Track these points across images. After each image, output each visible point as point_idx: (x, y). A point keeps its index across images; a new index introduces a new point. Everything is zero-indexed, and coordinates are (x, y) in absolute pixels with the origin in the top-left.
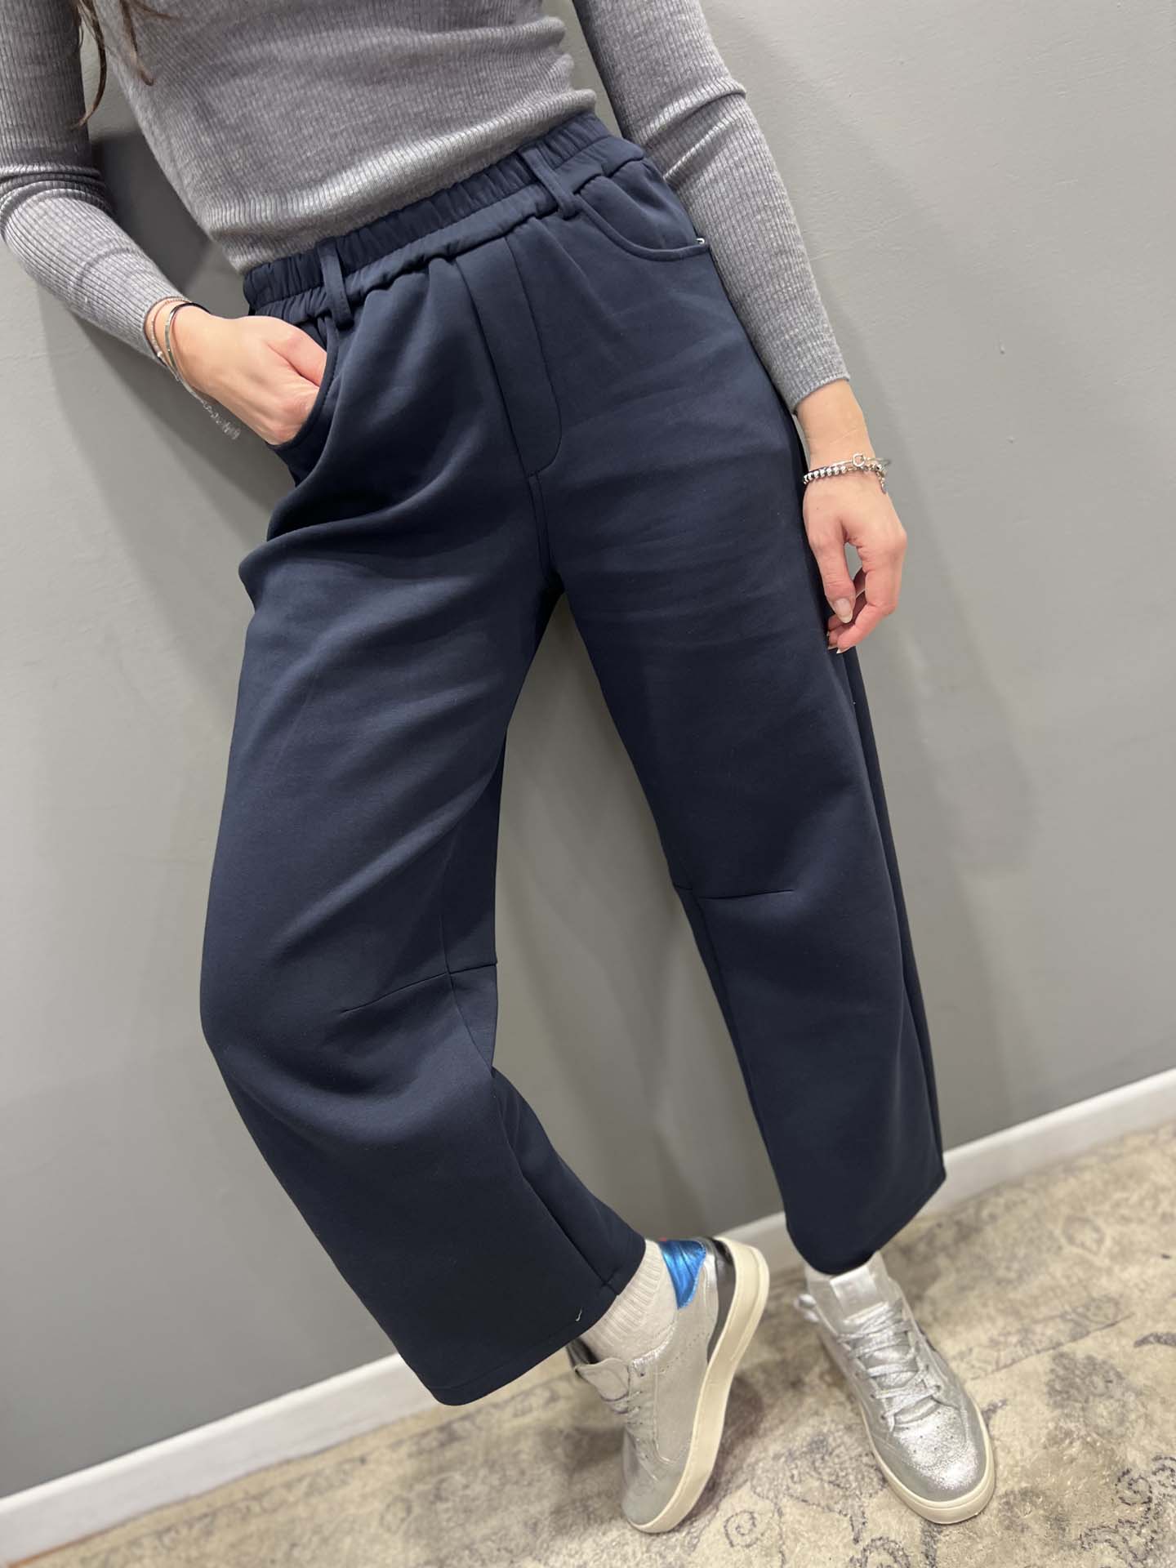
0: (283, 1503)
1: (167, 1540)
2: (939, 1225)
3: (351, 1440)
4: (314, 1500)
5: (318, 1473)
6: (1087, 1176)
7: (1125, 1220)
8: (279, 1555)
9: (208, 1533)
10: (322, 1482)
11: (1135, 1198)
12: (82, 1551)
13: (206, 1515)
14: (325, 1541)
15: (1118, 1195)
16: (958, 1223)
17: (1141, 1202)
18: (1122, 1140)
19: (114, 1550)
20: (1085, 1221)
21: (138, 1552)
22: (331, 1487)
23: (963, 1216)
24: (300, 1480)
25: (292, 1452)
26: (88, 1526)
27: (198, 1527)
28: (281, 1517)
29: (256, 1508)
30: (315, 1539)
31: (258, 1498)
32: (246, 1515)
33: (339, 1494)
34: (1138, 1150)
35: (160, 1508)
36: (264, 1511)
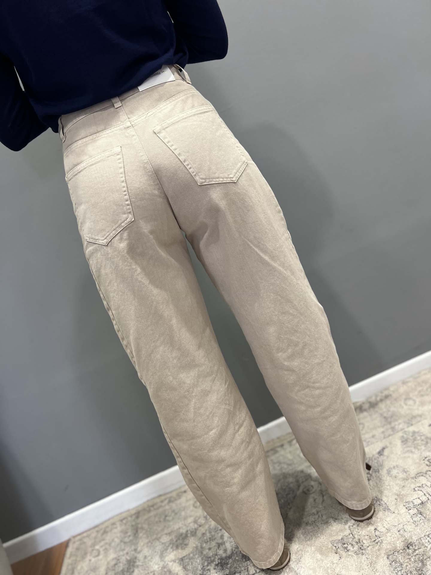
0: (161, 506)
1: (124, 521)
2: (363, 403)
3: (180, 488)
4: (171, 504)
5: (171, 497)
6: (410, 384)
7: (422, 396)
8: (162, 520)
9: (137, 517)
10: (172, 499)
11: (425, 389)
12: (97, 529)
13: (135, 514)
14: (176, 514)
15: (420, 389)
16: (370, 403)
17: (427, 389)
18: (419, 373)
19: (107, 527)
20: (410, 399)
21: (115, 526)
22: (176, 500)
23: (371, 400)
24: (165, 499)
25: (161, 493)
26: (97, 522)
27: (134, 517)
28: (161, 510)
29: (152, 509)
30: (173, 514)
31: (153, 506)
32: (149, 511)
33: (178, 502)
34: (425, 374)
35: (121, 513)
36: (155, 509)
